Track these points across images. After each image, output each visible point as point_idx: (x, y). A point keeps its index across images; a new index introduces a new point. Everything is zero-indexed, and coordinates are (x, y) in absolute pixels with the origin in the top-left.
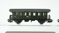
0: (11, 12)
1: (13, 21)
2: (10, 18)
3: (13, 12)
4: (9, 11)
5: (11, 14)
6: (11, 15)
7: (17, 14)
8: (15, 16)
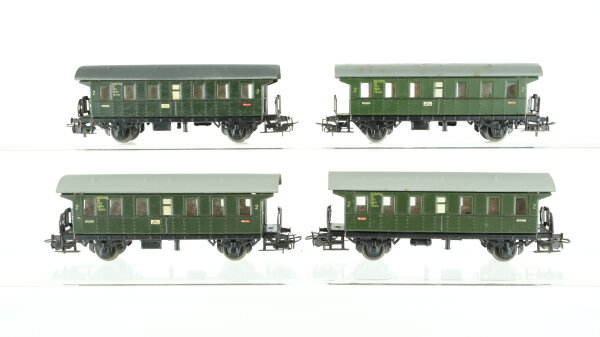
0: (82, 81)
1: (97, 127)
2: (80, 113)
3: (94, 85)
4: (76, 76)
5: (86, 91)
6: (86, 98)
7: (113, 92)
8: (106, 102)
